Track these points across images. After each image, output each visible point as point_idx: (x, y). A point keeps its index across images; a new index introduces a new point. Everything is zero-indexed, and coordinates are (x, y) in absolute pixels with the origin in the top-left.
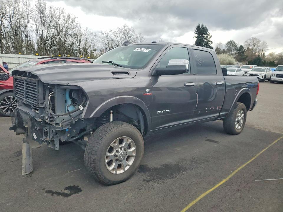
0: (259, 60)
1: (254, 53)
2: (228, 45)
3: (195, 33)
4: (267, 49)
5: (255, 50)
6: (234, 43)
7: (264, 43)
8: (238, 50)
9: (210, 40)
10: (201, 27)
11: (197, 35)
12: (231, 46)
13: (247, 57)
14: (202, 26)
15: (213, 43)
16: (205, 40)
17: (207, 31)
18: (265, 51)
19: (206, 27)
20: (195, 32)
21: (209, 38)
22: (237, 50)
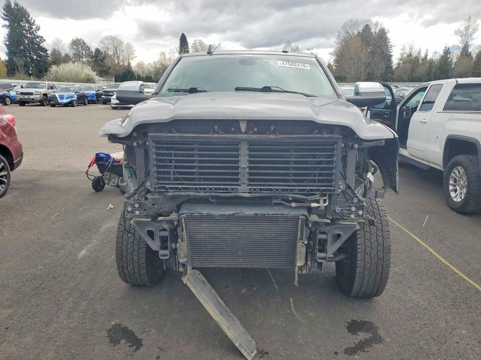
0: (130, 74)
1: (116, 61)
2: (74, 47)
3: (2, 17)
4: (134, 56)
5: (118, 58)
6: (84, 43)
7: (129, 47)
8: (94, 57)
9: (39, 33)
10: (14, 8)
11: (7, 23)
12: (80, 49)
13: (109, 68)
14: (16, 5)
15: (44, 40)
16: (27, 34)
17: (29, 16)
18: (132, 59)
19: (24, 8)
20: (2, 15)
21: (34, 29)
22: (92, 57)
